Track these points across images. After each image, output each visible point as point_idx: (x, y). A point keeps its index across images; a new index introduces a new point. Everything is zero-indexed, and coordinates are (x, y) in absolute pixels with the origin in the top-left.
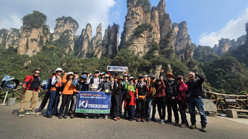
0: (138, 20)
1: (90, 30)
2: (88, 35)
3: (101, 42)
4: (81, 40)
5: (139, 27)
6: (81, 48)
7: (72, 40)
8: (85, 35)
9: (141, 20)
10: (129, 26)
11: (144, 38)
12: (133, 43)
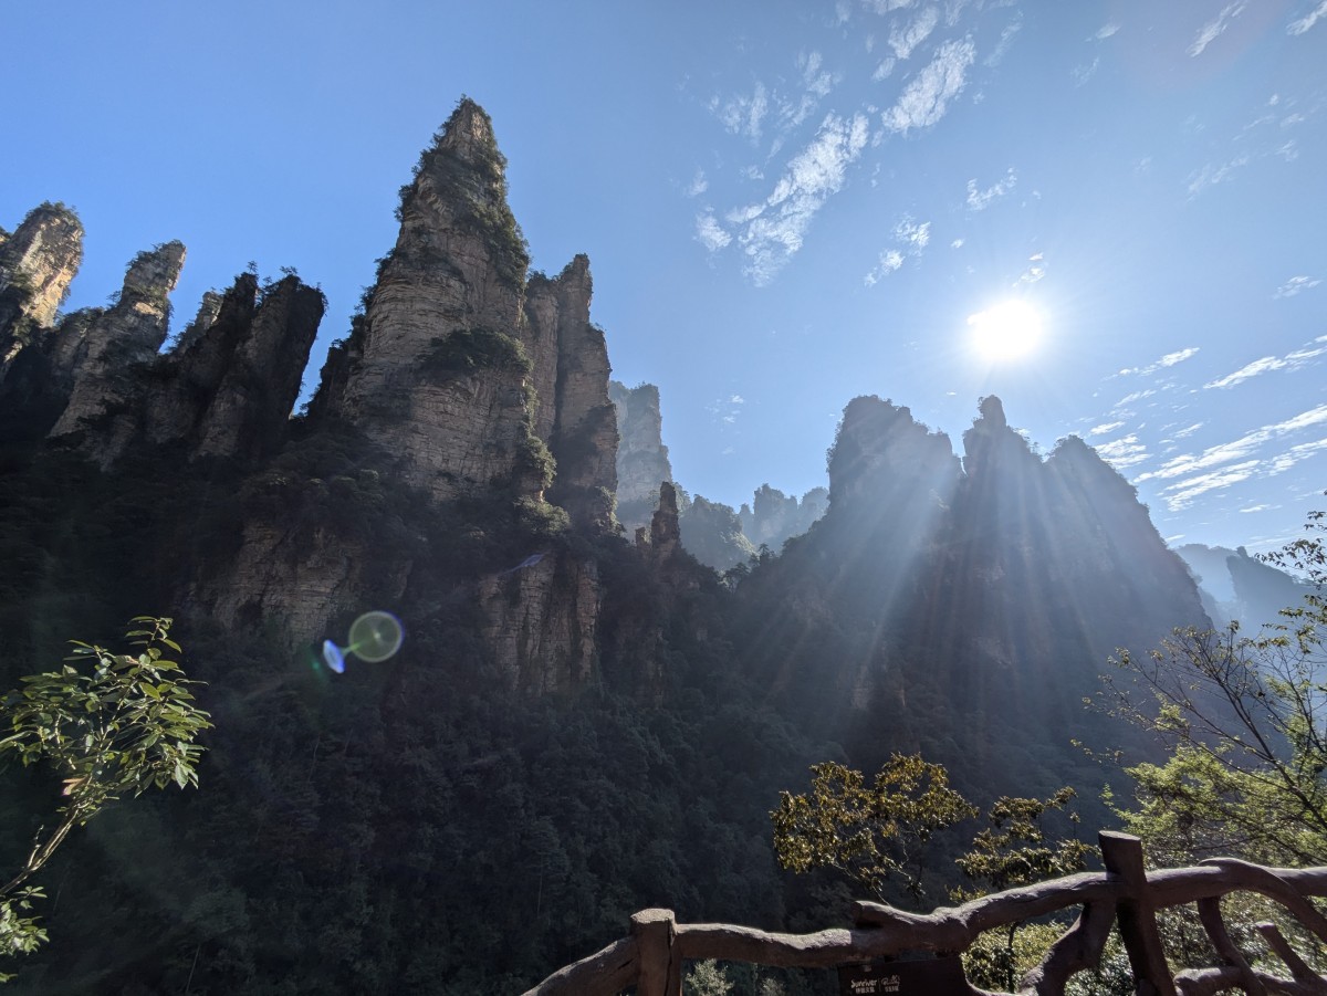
0: (457, 303)
5: (457, 339)
9: (469, 310)
10: (395, 318)
11: (477, 404)
12: (407, 416)
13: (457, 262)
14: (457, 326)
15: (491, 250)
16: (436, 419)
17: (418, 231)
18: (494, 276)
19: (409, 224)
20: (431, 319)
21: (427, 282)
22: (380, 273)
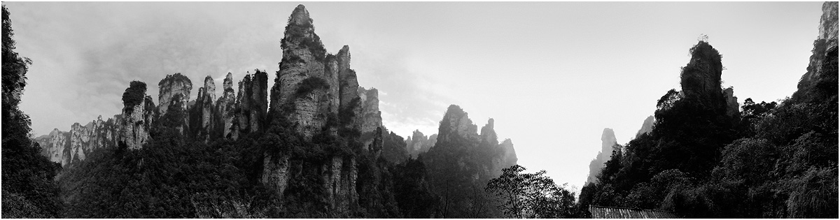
0: (304, 70)
1: (213, 87)
2: (209, 97)
3: (233, 107)
4: (198, 106)
5: (305, 81)
6: (201, 122)
7: (185, 111)
8: (204, 96)
9: (308, 72)
10: (286, 79)
11: (314, 102)
12: (294, 109)
13: (302, 57)
14: (306, 78)
15: (312, 51)
16: (302, 109)
17: (288, 52)
18: (314, 58)
19: (285, 50)
20: (297, 77)
21: (294, 66)
22: (280, 66)
